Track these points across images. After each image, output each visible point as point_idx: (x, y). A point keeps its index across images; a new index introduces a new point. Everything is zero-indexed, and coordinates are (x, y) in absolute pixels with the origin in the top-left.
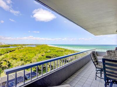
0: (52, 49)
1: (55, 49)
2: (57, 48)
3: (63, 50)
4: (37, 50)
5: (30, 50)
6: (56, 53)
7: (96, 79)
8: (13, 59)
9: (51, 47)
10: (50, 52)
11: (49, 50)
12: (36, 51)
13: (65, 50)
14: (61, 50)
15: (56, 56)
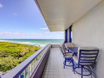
1: (5, 45)
2: (7, 43)
3: (16, 45)
6: (7, 49)
7: (64, 68)
14: (13, 45)
15: (6, 52)
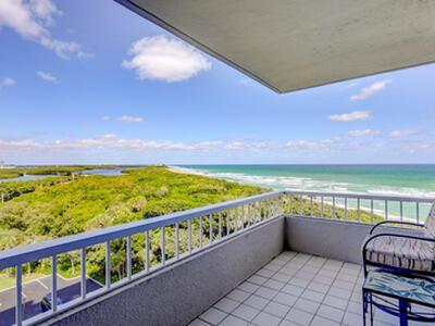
0: (179, 181)
1: (189, 184)
4: (119, 189)
5: (93, 188)
8: (12, 227)
9: (177, 174)
10: (165, 195)
11: (164, 189)
12: (113, 193)
13: (229, 186)
14: (212, 188)
